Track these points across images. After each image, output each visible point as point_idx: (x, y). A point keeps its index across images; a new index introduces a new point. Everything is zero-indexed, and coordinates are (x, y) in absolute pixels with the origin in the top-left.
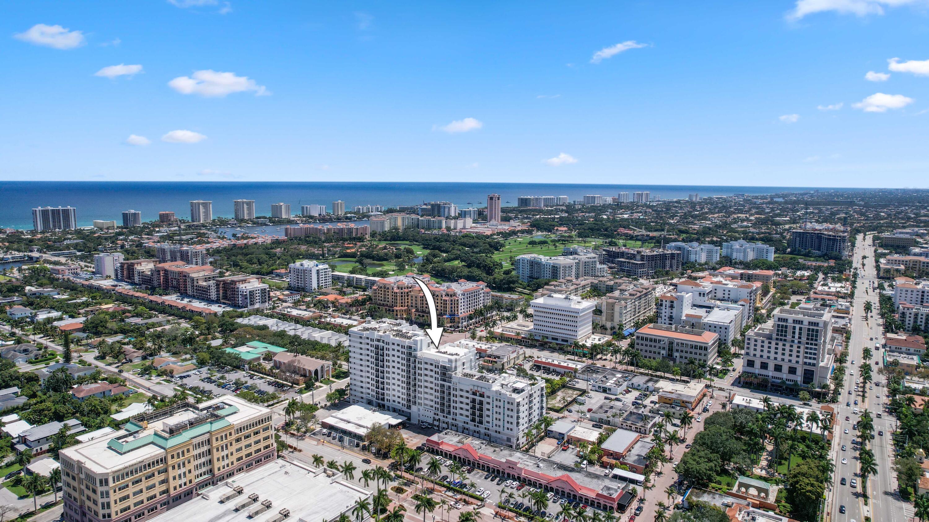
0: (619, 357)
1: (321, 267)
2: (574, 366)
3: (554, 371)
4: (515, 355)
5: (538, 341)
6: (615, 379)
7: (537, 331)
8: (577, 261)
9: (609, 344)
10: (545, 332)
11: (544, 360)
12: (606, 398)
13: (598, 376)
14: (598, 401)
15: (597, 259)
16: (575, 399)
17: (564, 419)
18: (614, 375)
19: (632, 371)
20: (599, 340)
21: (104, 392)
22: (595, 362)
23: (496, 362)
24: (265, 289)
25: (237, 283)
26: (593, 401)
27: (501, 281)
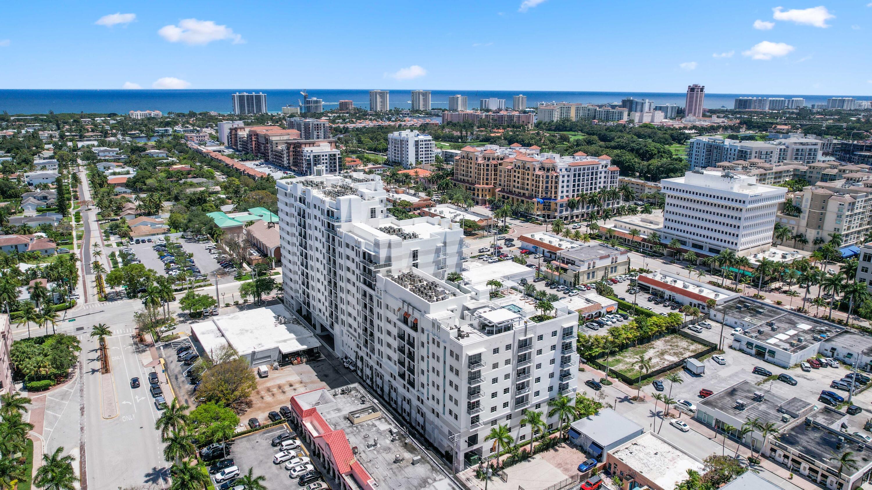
0: (815, 291)
1: (421, 137)
2: (712, 296)
3: (671, 299)
4: (607, 262)
5: (665, 246)
6: (792, 332)
7: (669, 231)
8: (783, 147)
9: (802, 266)
10: (682, 234)
11: (658, 278)
12: (757, 371)
13: (755, 321)
14: (736, 374)
15: (818, 147)
16: (683, 361)
17: (636, 404)
18: (793, 324)
19: (840, 322)
20: (784, 257)
21: (16, 247)
22: (761, 293)
23: (565, 270)
24: (335, 155)
25: (303, 146)
26: (724, 372)
27: (658, 168)
